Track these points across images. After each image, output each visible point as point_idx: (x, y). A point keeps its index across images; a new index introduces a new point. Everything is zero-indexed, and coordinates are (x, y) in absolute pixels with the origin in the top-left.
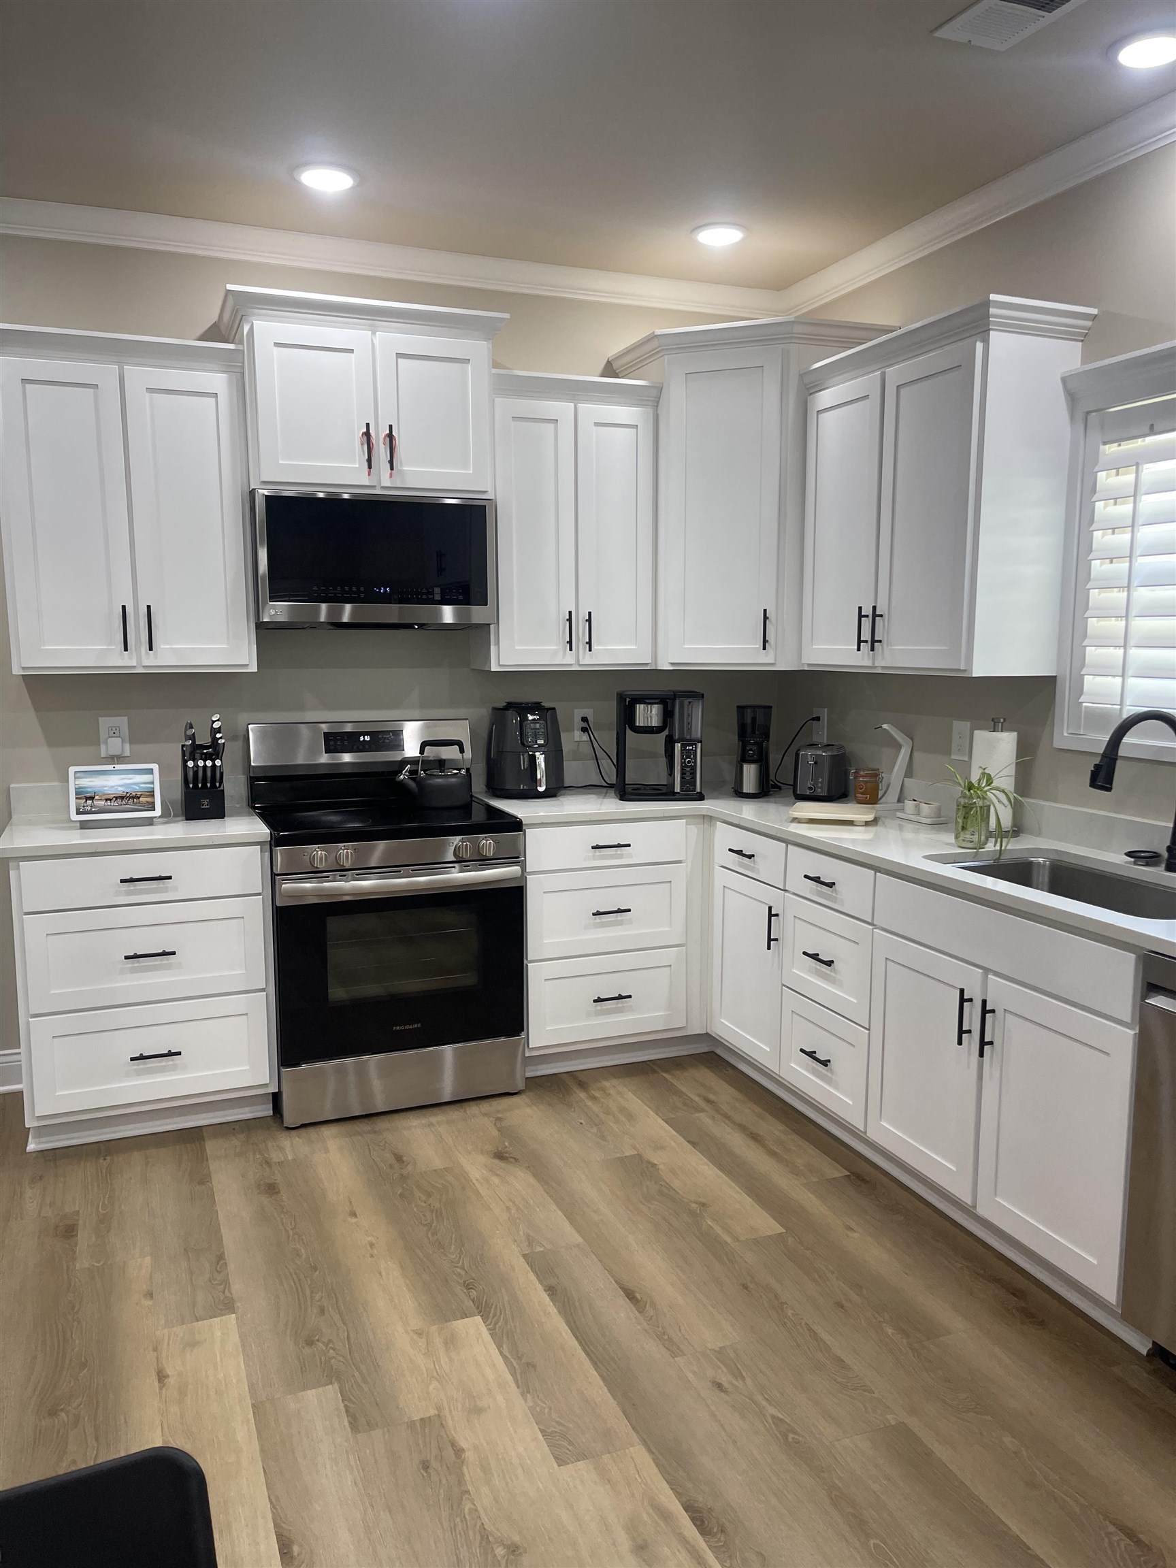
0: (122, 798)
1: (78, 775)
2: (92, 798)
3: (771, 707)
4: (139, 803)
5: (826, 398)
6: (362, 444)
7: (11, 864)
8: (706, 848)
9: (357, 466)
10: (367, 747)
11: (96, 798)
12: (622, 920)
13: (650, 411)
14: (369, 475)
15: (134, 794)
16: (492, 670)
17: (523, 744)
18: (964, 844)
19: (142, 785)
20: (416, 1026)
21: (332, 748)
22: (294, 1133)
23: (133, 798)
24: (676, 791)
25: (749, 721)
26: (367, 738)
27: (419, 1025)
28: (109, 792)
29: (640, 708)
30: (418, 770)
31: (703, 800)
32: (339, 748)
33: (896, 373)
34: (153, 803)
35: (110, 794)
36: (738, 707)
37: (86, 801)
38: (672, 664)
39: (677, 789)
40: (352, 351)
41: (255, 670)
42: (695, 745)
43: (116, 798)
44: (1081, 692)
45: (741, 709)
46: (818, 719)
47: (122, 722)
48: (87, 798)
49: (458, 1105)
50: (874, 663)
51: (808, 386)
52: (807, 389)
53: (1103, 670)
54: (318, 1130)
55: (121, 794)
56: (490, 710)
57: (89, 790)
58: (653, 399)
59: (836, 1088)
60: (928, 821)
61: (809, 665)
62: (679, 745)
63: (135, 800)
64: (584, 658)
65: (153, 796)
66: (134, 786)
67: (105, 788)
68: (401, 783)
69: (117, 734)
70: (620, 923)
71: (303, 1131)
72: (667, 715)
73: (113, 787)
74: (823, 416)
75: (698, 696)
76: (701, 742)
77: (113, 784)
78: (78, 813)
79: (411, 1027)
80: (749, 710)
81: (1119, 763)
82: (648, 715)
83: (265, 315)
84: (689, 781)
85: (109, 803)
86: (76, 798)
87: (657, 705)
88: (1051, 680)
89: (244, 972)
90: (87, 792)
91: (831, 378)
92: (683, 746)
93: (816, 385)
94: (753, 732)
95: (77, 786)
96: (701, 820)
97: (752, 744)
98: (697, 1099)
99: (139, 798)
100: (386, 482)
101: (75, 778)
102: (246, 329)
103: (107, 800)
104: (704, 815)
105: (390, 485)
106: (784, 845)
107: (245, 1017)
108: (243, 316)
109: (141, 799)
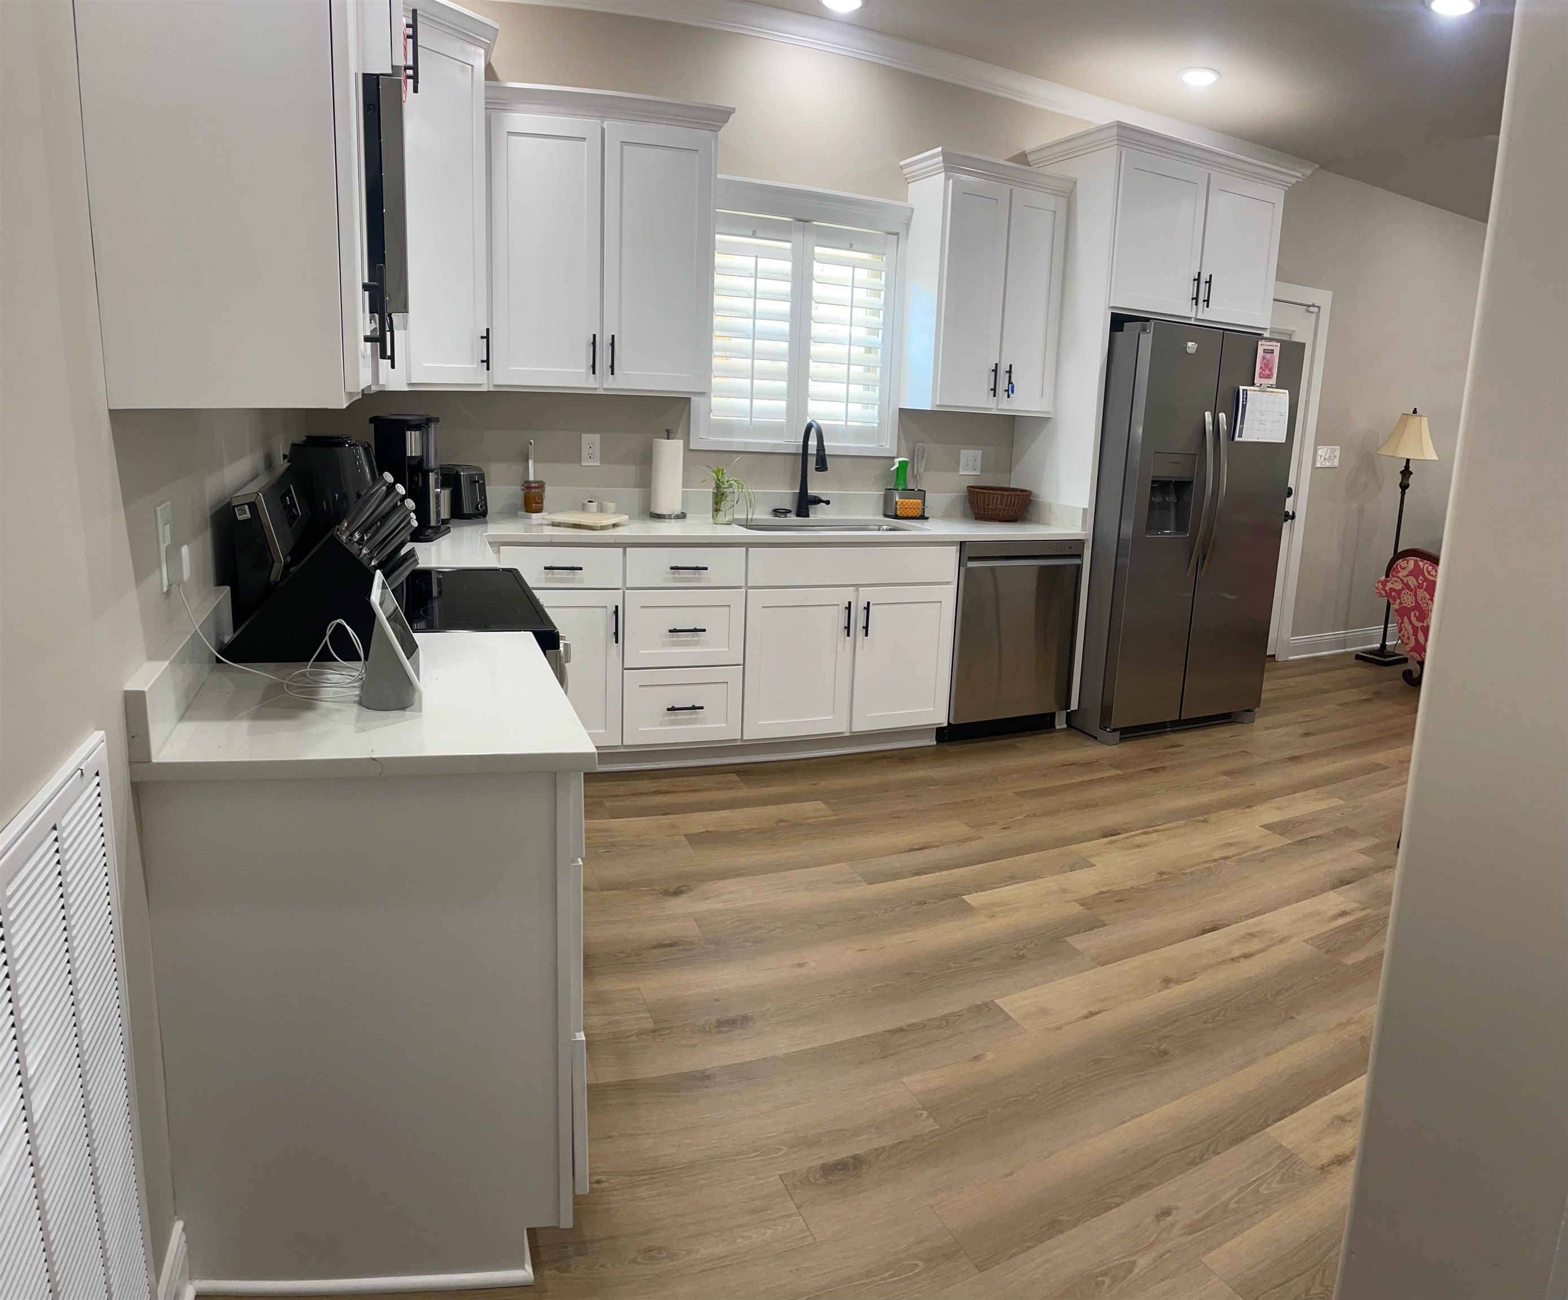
29: (409, 436)
44: (710, 410)
51: (490, 100)
53: (728, 394)
74: (512, 139)
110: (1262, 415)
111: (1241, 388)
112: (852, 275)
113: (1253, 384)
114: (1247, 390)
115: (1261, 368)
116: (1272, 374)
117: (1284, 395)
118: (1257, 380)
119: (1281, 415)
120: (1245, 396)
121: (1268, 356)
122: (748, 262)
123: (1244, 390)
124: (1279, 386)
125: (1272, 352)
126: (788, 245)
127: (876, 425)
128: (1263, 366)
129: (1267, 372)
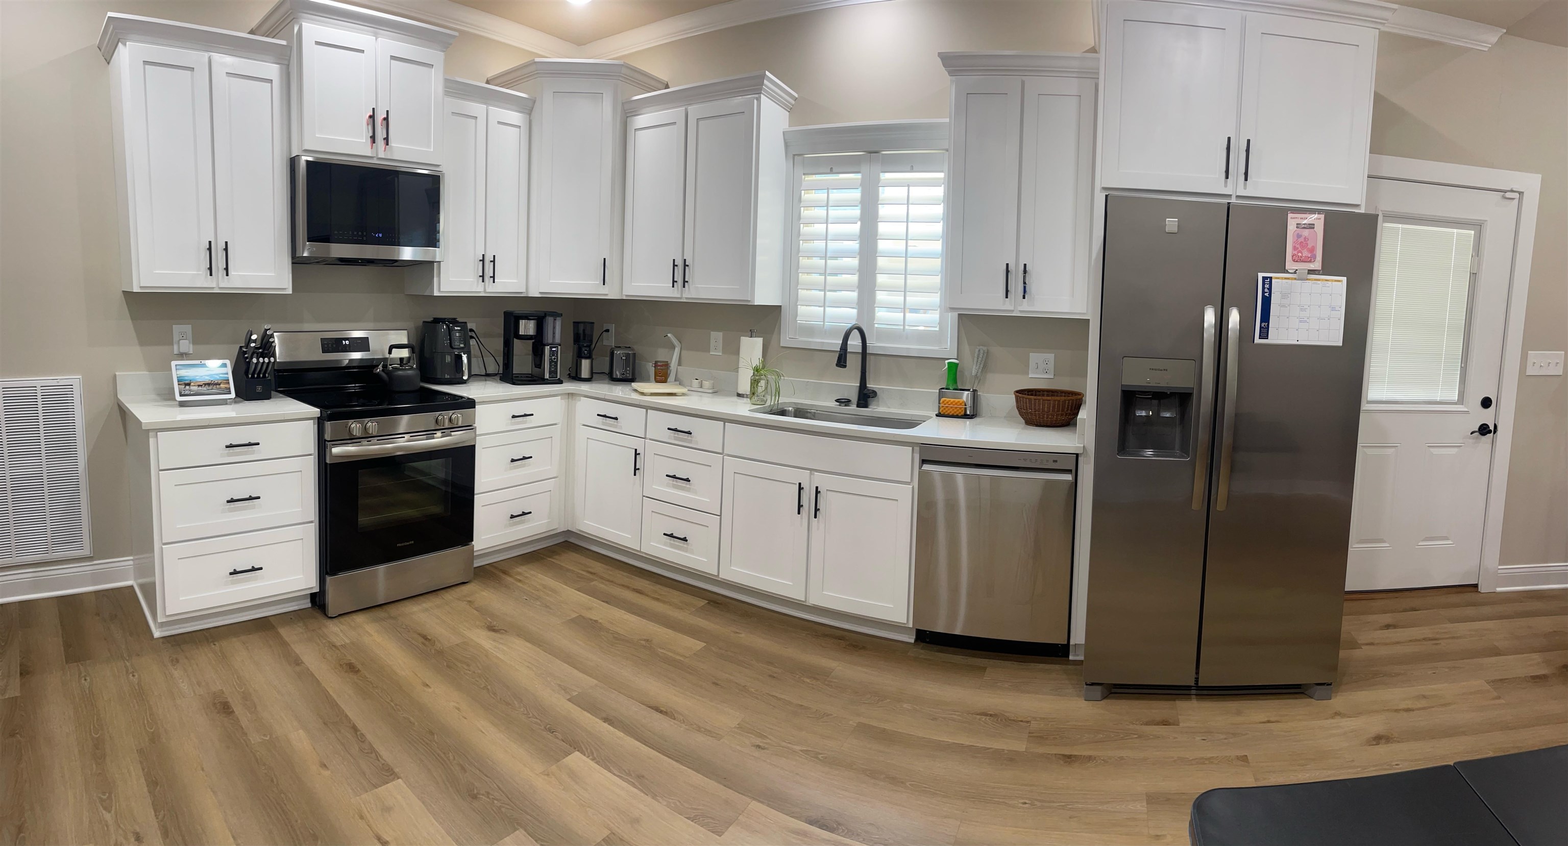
0: (209, 384)
1: (178, 367)
2: (189, 384)
3: (593, 323)
4: (220, 388)
5: (642, 120)
6: (368, 124)
7: (151, 434)
8: (570, 415)
9: (364, 141)
10: (348, 348)
11: (192, 384)
12: (525, 464)
13: (528, 116)
14: (372, 148)
15: (216, 381)
16: (435, 295)
17: (451, 346)
18: (758, 403)
19: (221, 375)
20: (411, 543)
21: (326, 349)
22: (335, 620)
23: (216, 384)
24: (545, 378)
25: (581, 332)
26: (347, 342)
27: (413, 542)
28: (200, 380)
29: (522, 323)
30: (387, 365)
31: (562, 383)
32: (330, 349)
33: (695, 110)
34: (229, 388)
35: (200, 382)
36: (574, 322)
37: (185, 387)
38: (540, 293)
39: (547, 376)
40: (363, 51)
41: (291, 292)
42: (557, 347)
43: (205, 384)
44: (797, 316)
45: (576, 324)
46: (607, 331)
47: (188, 328)
48: (186, 385)
49: (434, 593)
50: (682, 294)
51: (627, 111)
52: (626, 113)
53: (810, 303)
54: (351, 618)
55: (207, 381)
56: (421, 323)
57: (186, 378)
58: (528, 108)
59: (692, 553)
60: (711, 391)
61: (627, 296)
62: (548, 347)
63: (218, 386)
64: (488, 287)
65: (229, 383)
66: (216, 376)
67: (197, 377)
68: (378, 375)
69: (184, 338)
70: (524, 466)
71: (342, 619)
72: (540, 328)
73: (202, 377)
74: (638, 133)
75: (555, 315)
76: (560, 345)
77: (202, 375)
78: (181, 395)
79: (408, 544)
80: (582, 325)
81: (848, 355)
82: (527, 327)
83: (312, 20)
84: (553, 372)
85: (200, 388)
86: (179, 384)
87: (533, 321)
88: (779, 308)
89: (301, 509)
90: (186, 380)
91: (645, 108)
92: (551, 348)
93: (635, 111)
94: (584, 339)
95: (178, 376)
96: (567, 396)
97: (586, 346)
98: (584, 573)
99: (219, 384)
100: (381, 155)
101: (176, 370)
102: (296, 29)
103: (199, 386)
104: (569, 393)
105: (383, 157)
106: (645, 410)
107: (301, 541)
108: (294, 18)
109: (222, 385)
110: (1301, 310)
111: (1261, 275)
112: (907, 194)
113: (1285, 271)
114: (1271, 278)
115: (1295, 248)
116: (1314, 257)
117: (1338, 286)
118: (1290, 265)
119: (1333, 309)
120: (1267, 286)
121: (1306, 233)
122: (822, 195)
123: (1264, 278)
124: (1328, 269)
125: (1311, 226)
126: (859, 176)
127: (937, 329)
128: (1298, 246)
129: (1306, 253)
